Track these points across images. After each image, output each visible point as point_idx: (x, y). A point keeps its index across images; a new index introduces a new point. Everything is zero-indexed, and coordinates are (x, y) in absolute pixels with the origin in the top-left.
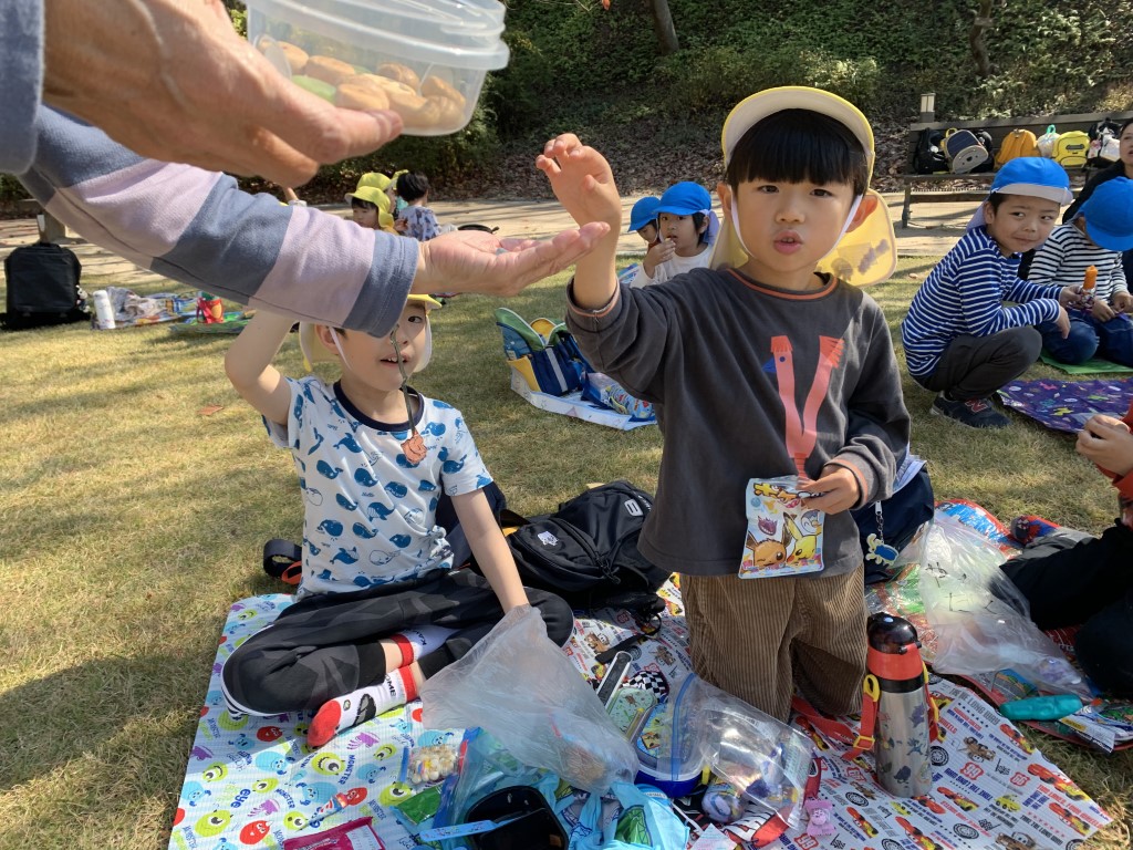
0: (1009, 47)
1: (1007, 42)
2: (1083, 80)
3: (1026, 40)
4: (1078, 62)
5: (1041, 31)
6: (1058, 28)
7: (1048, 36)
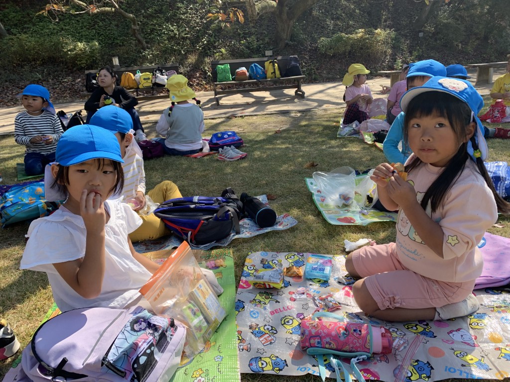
0: (153, 38)
1: (153, 36)
2: (180, 51)
3: (159, 35)
4: (178, 44)
5: (164, 32)
6: (170, 31)
7: (167, 34)
